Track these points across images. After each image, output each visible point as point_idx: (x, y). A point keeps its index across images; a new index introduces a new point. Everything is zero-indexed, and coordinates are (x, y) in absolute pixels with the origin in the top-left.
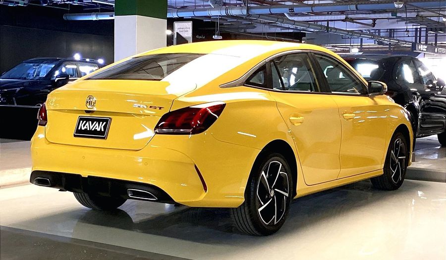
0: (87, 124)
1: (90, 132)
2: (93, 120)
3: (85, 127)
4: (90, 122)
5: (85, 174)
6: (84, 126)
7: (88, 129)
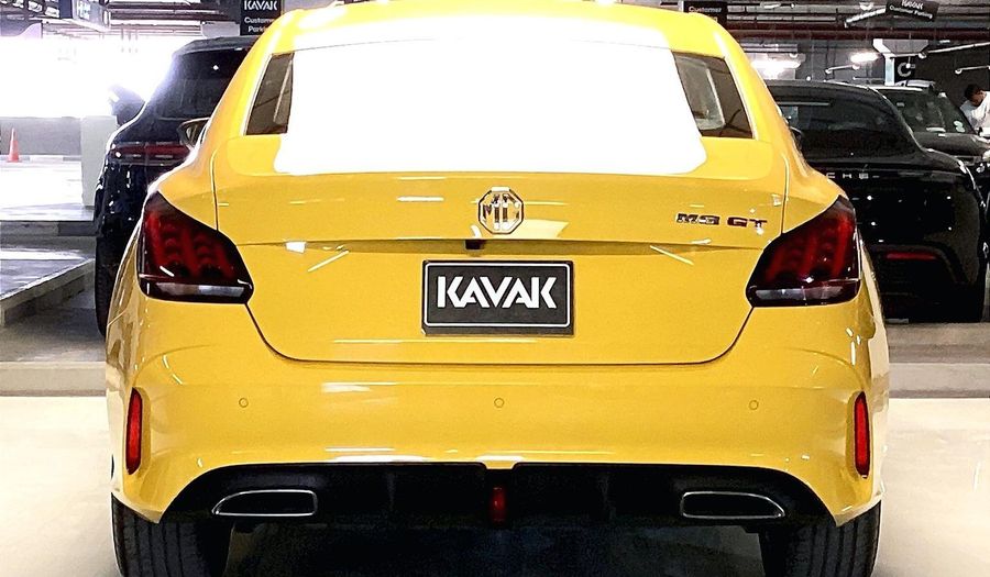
0: (473, 286)
1: (496, 312)
2: (497, 274)
3: (467, 298)
4: (485, 280)
5: (500, 458)
6: (460, 293)
7: (484, 304)
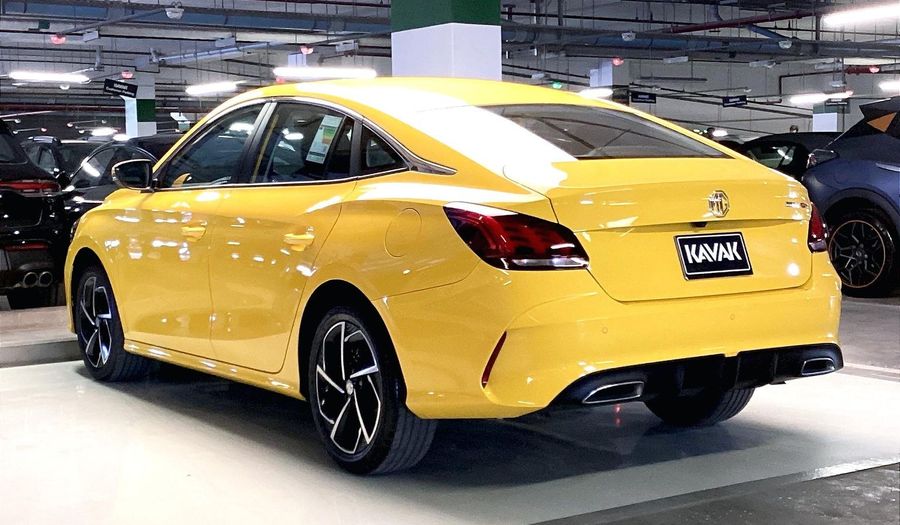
0: (702, 250)
3: (701, 257)
4: (706, 246)
7: (710, 260)
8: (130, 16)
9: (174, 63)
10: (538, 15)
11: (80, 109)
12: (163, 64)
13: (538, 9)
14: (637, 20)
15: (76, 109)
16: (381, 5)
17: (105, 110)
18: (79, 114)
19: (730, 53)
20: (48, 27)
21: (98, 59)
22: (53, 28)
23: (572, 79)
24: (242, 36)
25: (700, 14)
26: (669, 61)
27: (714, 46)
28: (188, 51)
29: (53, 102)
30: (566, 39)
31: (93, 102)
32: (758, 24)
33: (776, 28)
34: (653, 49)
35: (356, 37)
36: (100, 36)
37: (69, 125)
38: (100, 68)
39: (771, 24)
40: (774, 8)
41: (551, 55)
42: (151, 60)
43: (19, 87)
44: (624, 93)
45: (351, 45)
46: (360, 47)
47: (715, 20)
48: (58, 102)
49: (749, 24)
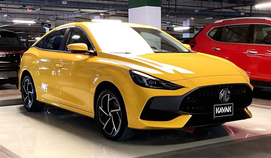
8: (50, 4)
9: (60, 18)
10: (169, 5)
11: (32, 32)
12: (57, 19)
13: (169, 3)
14: (198, 7)
15: (31, 32)
16: (123, 1)
17: (40, 32)
18: (32, 33)
19: (225, 16)
20: (25, 7)
21: (38, 17)
22: (27, 7)
23: (178, 24)
24: (82, 10)
25: (216, 5)
26: (207, 19)
27: (220, 14)
28: (65, 15)
29: (24, 29)
30: (177, 12)
31: (36, 30)
32: (234, 8)
33: (238, 9)
34: (202, 15)
35: (115, 11)
36: (41, 10)
37: (29, 36)
38: (39, 19)
39: (237, 8)
40: (238, 3)
41: (172, 17)
42: (54, 17)
43: (15, 25)
44: (193, 28)
45: (114, 13)
46: (117, 14)
47: (221, 7)
48: (26, 29)
49: (231, 8)
